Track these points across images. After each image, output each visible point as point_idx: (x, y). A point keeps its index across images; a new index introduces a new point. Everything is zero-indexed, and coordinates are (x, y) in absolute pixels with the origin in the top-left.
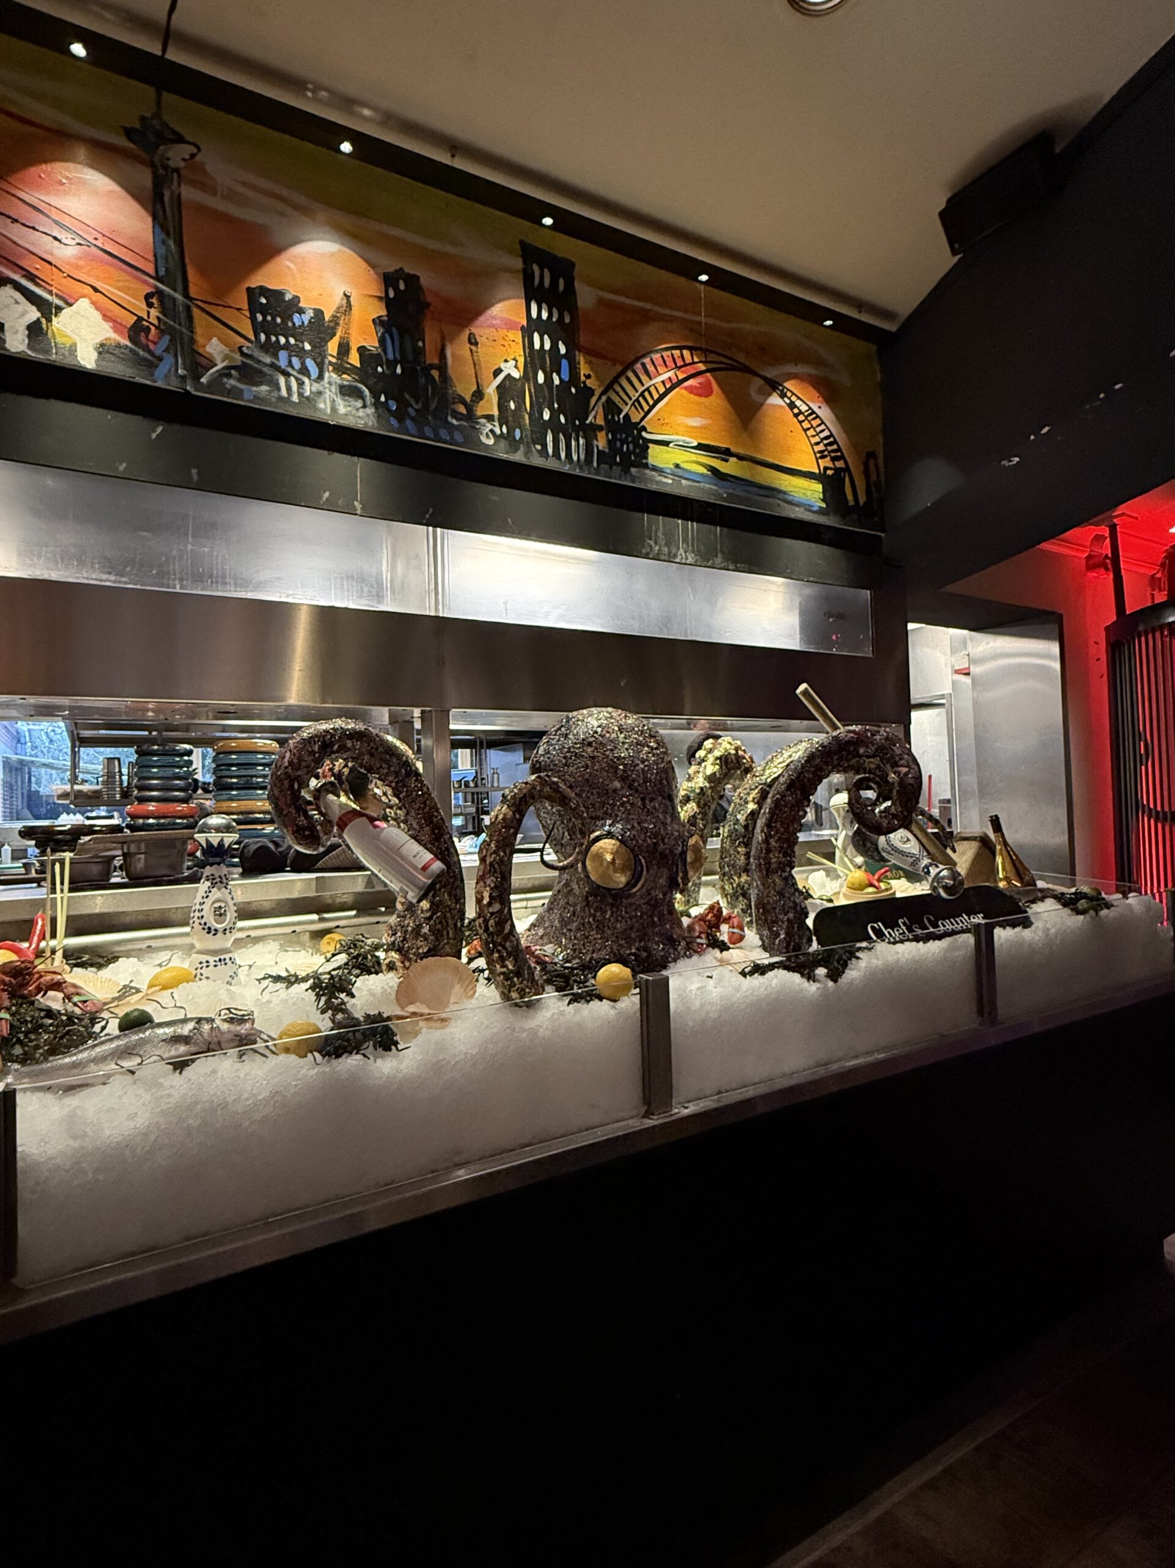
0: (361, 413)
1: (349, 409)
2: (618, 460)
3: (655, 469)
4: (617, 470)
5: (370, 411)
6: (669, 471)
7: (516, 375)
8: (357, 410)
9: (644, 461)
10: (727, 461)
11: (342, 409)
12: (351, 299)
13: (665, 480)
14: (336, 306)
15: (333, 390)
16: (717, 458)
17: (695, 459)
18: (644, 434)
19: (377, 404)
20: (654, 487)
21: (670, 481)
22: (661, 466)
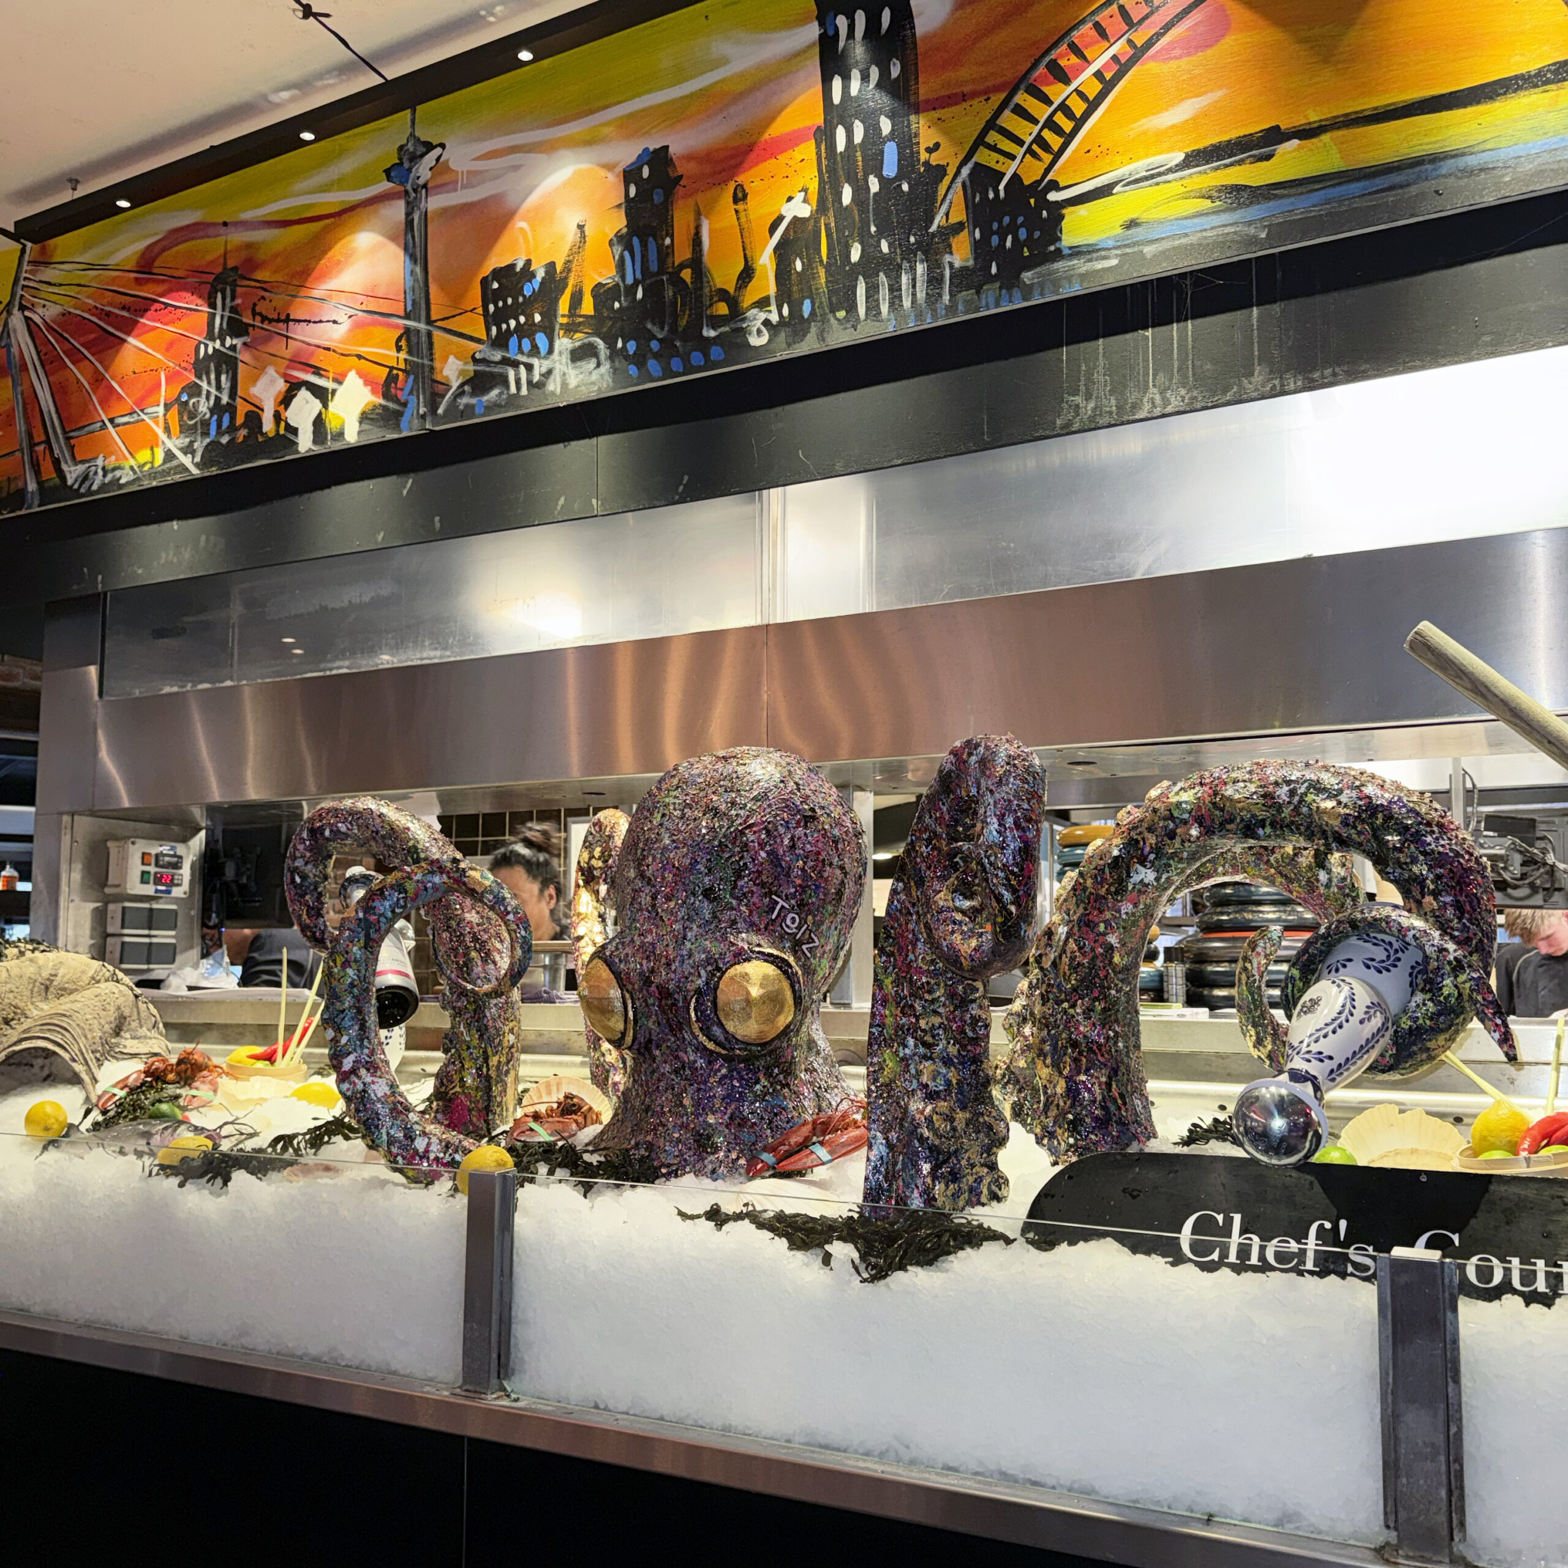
0: (595, 376)
1: (581, 376)
2: (994, 270)
3: (1077, 252)
4: (990, 291)
5: (606, 367)
6: (1111, 244)
7: (805, 211)
8: (590, 373)
9: (1052, 248)
10: (1268, 157)
11: (573, 382)
12: (586, 229)
13: (1099, 265)
14: (568, 247)
15: (564, 360)
16: (1240, 162)
17: (1183, 190)
18: (1053, 196)
19: (614, 354)
20: (1075, 289)
21: (1114, 262)
22: (1091, 240)
